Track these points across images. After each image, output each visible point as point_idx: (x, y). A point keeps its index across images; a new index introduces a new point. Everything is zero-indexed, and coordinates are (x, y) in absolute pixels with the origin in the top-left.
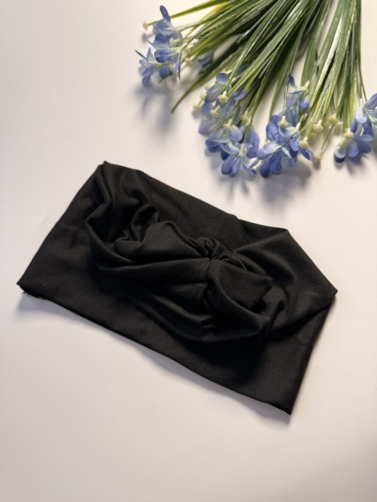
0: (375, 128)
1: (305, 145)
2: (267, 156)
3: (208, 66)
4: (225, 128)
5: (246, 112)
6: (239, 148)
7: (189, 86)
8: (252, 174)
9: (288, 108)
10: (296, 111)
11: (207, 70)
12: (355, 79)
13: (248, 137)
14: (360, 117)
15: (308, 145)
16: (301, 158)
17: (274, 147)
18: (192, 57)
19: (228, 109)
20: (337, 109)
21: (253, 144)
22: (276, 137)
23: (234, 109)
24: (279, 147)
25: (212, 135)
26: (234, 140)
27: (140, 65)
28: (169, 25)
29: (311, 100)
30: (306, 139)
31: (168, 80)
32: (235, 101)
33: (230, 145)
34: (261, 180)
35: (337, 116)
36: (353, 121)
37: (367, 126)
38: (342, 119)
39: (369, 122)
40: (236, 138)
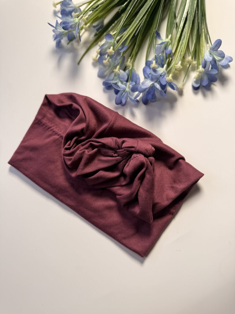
0: (219, 64)
1: (170, 80)
2: (145, 90)
3: (101, 30)
4: (115, 72)
5: (129, 60)
6: (126, 85)
7: (89, 45)
8: (136, 103)
9: (158, 55)
10: (163, 57)
11: (99, 33)
12: (203, 30)
13: (131, 77)
14: (207, 57)
15: (172, 80)
16: (169, 89)
17: (149, 83)
18: (88, 25)
19: (116, 59)
20: (192, 53)
21: (136, 82)
22: (150, 76)
23: (120, 59)
24: (152, 83)
25: (107, 77)
26: (122, 80)
27: (54, 34)
28: (71, 3)
29: (173, 48)
30: (171, 75)
31: (74, 42)
32: (120, 53)
33: (120, 84)
34: (143, 106)
35: (192, 58)
36: (203, 60)
37: (213, 63)
38: (196, 59)
39: (214, 61)
40: (123, 79)
